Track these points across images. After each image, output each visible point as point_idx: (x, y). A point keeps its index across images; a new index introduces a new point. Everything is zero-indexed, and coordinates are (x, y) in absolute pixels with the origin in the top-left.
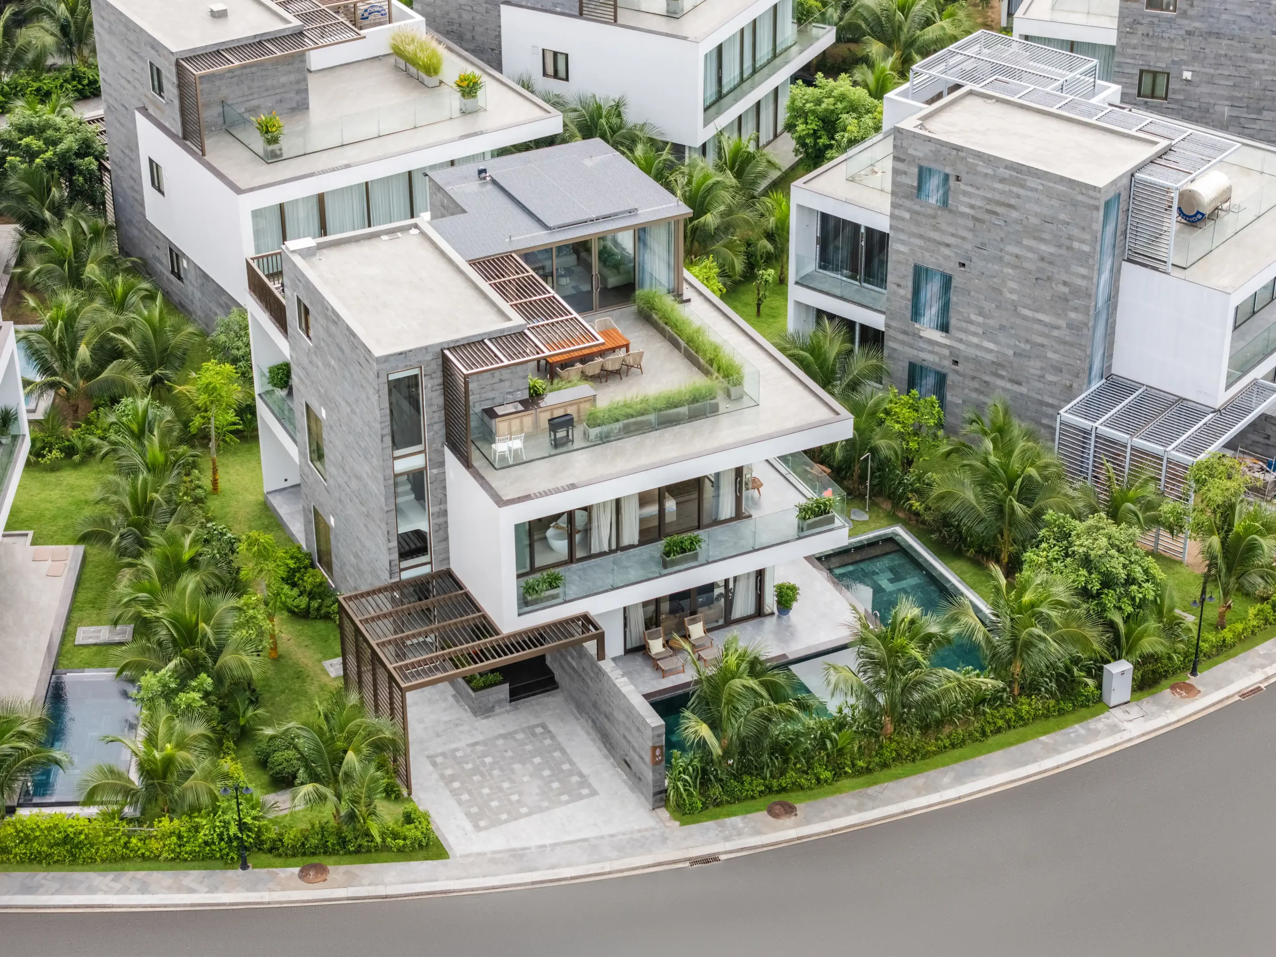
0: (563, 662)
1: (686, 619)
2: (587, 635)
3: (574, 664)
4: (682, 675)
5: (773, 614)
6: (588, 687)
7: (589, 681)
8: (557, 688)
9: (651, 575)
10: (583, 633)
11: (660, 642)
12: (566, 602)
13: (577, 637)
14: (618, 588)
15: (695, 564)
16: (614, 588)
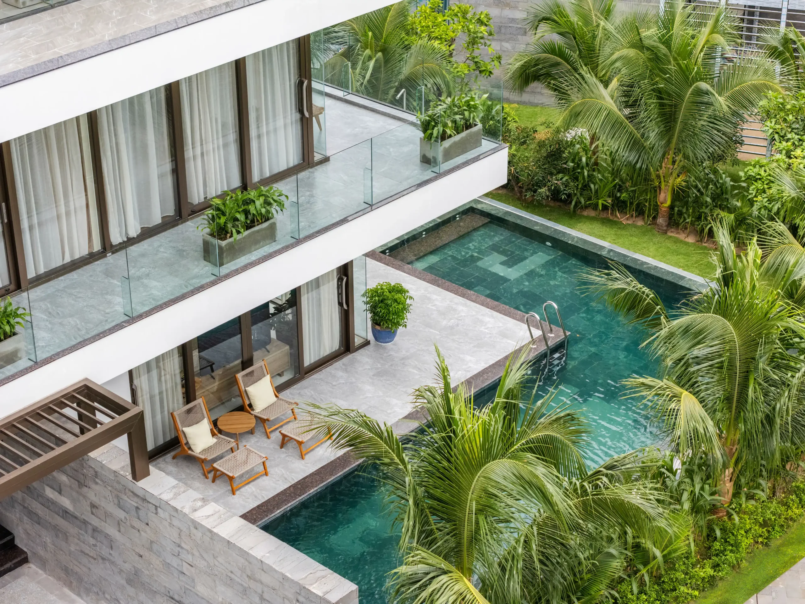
0: (36, 506)
1: (239, 376)
2: (93, 432)
3: (66, 502)
4: (264, 481)
5: (367, 343)
6: (111, 543)
7: (112, 531)
8: (25, 560)
9: (197, 283)
10: (83, 431)
11: (205, 426)
12: (37, 365)
13: (72, 442)
14: (141, 317)
15: (275, 247)
16: (132, 319)
